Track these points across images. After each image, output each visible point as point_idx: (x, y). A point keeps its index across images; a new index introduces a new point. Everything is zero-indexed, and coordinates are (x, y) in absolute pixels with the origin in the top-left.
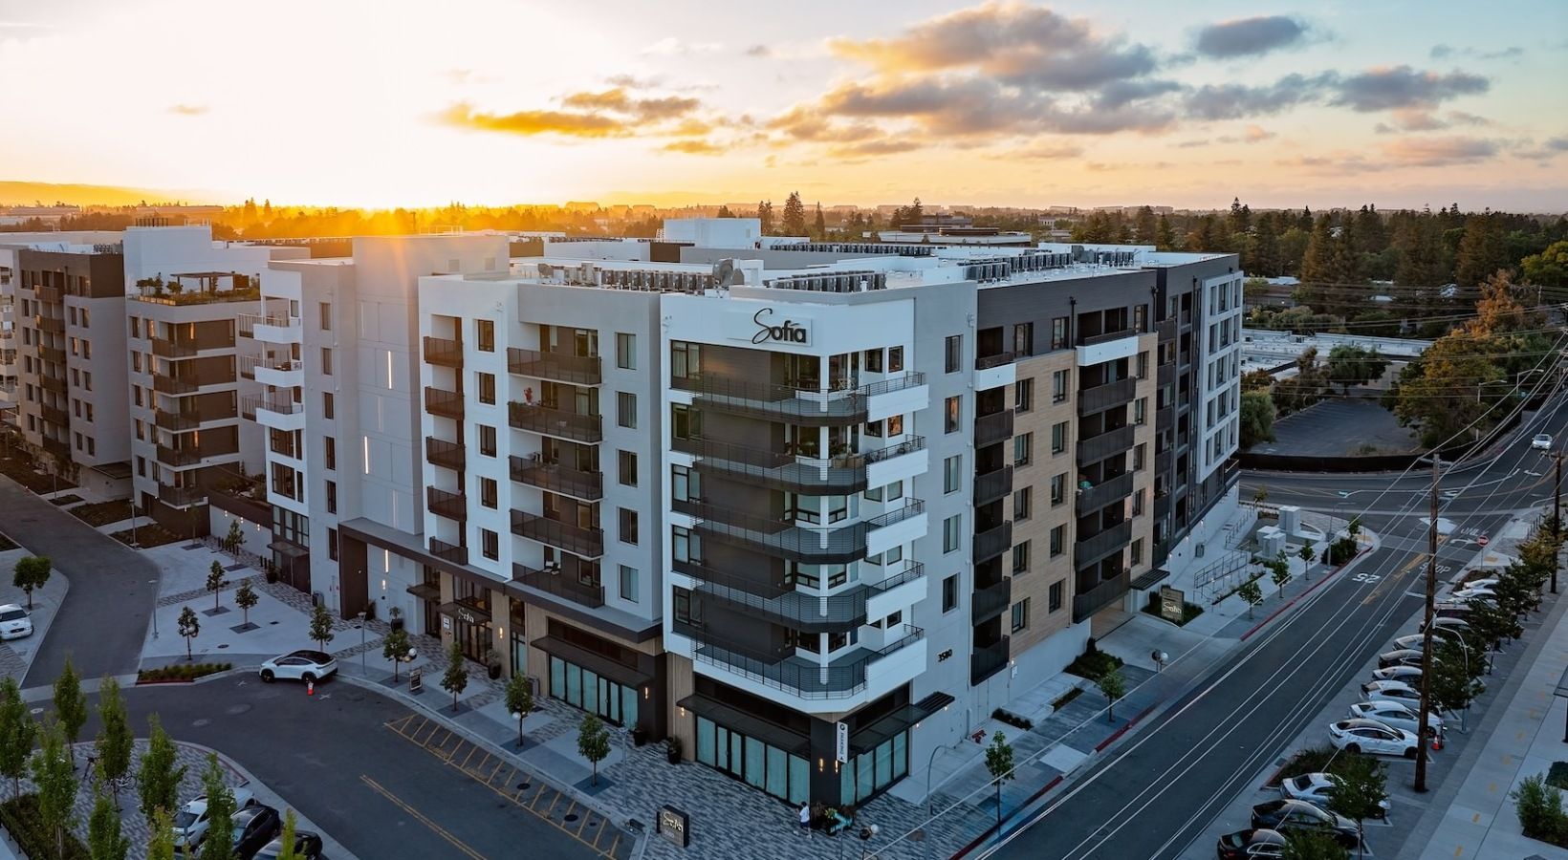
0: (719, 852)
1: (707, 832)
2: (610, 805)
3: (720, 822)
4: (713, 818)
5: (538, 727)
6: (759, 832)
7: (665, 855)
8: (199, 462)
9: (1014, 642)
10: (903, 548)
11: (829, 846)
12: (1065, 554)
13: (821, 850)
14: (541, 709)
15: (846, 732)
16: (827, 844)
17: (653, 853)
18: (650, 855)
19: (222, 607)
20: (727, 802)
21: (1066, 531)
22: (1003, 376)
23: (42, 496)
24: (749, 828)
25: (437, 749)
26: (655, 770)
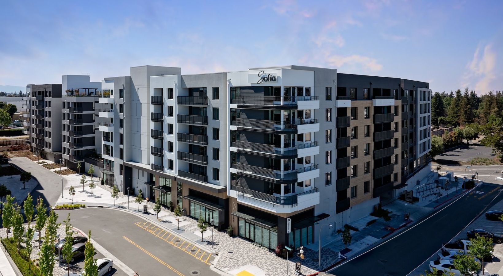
0: (244, 262)
1: (241, 256)
2: (207, 247)
3: (245, 253)
4: (243, 252)
5: (185, 225)
6: (259, 257)
7: (225, 262)
8: (82, 148)
9: (352, 201)
10: (311, 157)
11: (284, 262)
12: (370, 172)
13: (281, 263)
14: (186, 220)
15: (290, 221)
16: (283, 261)
17: (221, 262)
18: (220, 262)
19: (85, 190)
20: (248, 248)
21: (370, 164)
22: (346, 104)
23: (34, 162)
24: (255, 255)
25: (150, 230)
26: (223, 238)
